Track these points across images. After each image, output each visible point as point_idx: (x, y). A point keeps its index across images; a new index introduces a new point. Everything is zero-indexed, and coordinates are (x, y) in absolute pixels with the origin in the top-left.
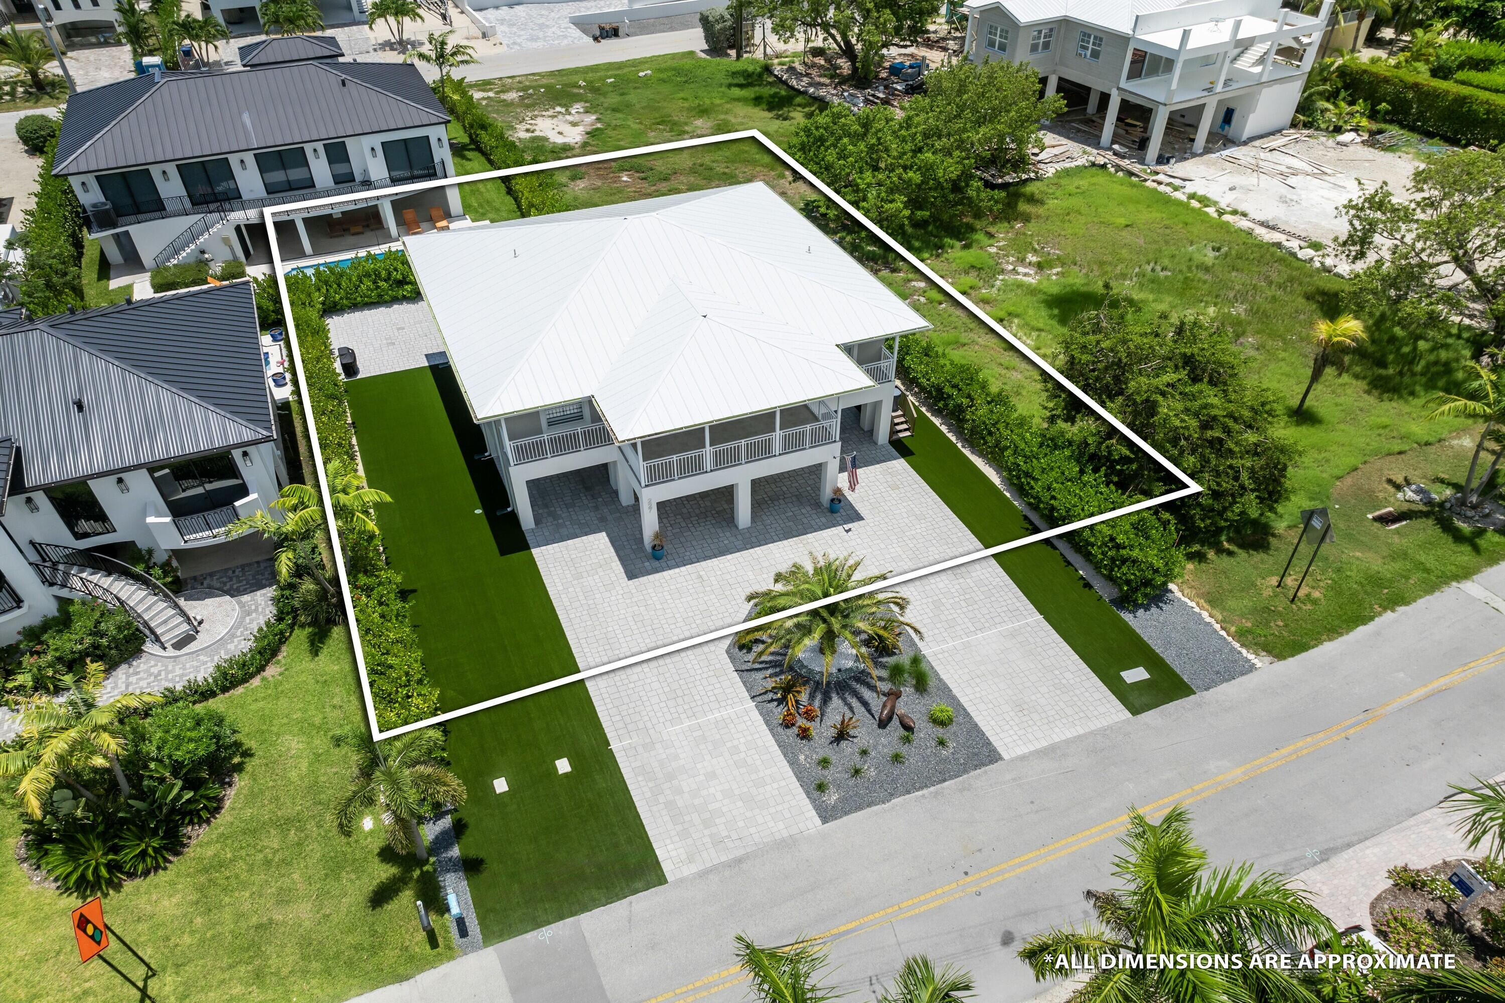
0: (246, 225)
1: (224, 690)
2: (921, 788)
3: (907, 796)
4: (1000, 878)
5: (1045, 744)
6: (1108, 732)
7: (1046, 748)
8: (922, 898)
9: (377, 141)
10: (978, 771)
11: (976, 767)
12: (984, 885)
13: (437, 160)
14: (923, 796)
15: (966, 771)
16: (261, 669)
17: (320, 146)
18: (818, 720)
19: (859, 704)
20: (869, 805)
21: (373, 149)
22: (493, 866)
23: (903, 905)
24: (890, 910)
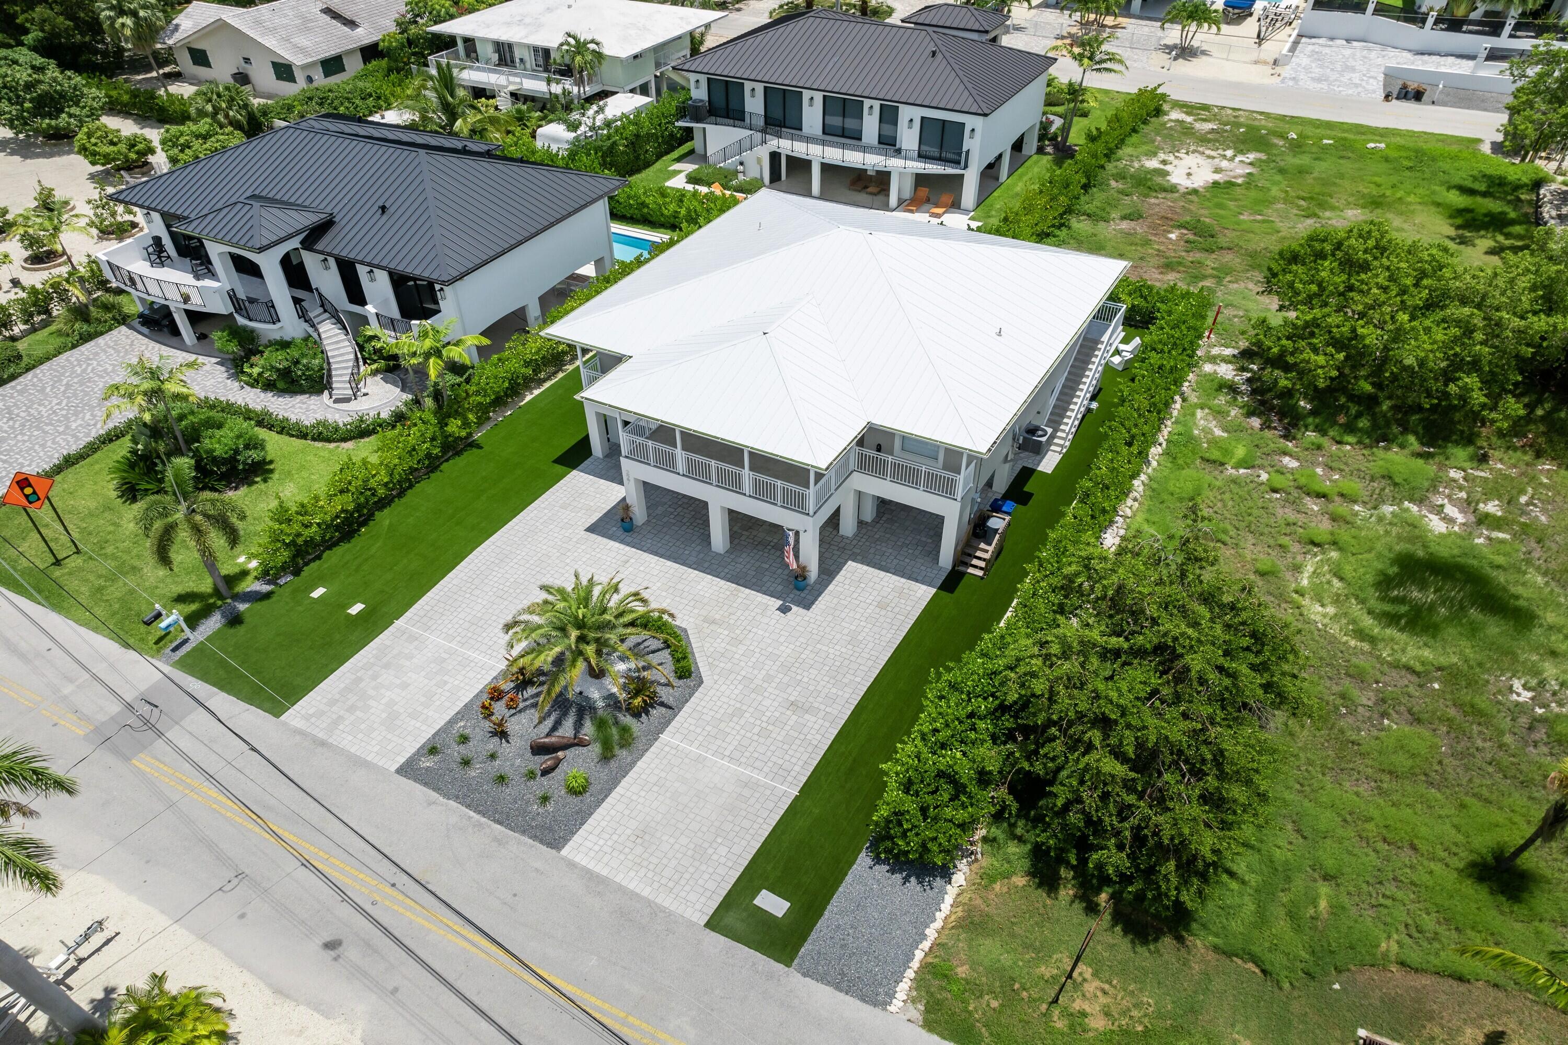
0: (787, 156)
1: (314, 439)
2: (479, 812)
3: (464, 808)
4: (401, 910)
5: (604, 873)
6: (662, 915)
7: (598, 876)
8: (348, 868)
9: (918, 113)
10: (531, 841)
11: (534, 837)
12: (387, 903)
13: (965, 149)
14: (470, 818)
15: (523, 832)
16: (344, 440)
17: (877, 105)
18: (513, 711)
19: (550, 725)
20: (434, 789)
21: (911, 120)
22: (241, 630)
23: (332, 860)
24: (321, 854)
